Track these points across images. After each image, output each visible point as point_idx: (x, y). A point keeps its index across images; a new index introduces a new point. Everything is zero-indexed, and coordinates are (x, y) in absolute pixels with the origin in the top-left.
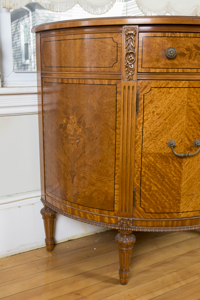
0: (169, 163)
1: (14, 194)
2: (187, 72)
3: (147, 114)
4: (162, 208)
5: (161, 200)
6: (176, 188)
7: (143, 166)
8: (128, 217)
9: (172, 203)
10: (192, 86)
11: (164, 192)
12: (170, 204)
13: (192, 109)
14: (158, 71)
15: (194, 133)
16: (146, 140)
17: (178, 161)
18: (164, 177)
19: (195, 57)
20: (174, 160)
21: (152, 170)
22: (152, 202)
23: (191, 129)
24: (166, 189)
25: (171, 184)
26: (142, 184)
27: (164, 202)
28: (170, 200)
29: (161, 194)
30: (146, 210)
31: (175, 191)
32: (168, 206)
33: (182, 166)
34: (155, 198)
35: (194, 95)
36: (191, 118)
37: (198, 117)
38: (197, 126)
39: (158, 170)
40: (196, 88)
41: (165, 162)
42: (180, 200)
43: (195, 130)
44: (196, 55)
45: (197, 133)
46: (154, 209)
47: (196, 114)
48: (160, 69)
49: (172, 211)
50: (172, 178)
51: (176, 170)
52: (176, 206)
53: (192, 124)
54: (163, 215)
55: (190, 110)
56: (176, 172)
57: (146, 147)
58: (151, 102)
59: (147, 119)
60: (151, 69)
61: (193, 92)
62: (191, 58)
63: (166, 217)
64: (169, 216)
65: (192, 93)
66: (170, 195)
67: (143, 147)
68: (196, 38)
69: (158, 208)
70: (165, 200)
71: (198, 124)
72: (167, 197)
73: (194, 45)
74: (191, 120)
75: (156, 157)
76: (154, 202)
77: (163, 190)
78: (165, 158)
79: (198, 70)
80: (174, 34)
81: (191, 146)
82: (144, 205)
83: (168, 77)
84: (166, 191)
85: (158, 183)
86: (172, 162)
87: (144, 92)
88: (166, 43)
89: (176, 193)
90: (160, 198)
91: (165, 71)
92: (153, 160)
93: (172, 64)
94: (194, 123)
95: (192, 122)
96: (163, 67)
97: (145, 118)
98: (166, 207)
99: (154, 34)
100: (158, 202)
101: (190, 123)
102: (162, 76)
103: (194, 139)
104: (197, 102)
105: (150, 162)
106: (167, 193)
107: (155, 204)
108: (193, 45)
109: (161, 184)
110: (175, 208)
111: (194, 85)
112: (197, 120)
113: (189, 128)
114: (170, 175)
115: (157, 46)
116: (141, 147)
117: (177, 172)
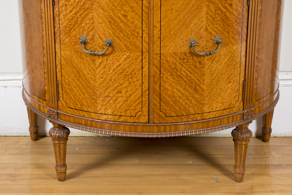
0: (83, 59)
3: (62, 7)
4: (81, 105)
5: (79, 97)
6: (91, 87)
7: (62, 59)
8: (54, 109)
9: (89, 102)
11: (81, 88)
12: (87, 102)
13: (100, 6)
15: (105, 31)
16: (62, 33)
17: (91, 59)
18: (79, 73)
20: (87, 56)
21: (69, 64)
22: (71, 97)
23: (101, 27)
24: (83, 86)
25: (87, 81)
26: (62, 77)
27: (82, 99)
28: (87, 98)
29: (78, 90)
30: (67, 104)
31: (91, 90)
32: (85, 104)
33: (95, 64)
34: (74, 94)
36: (100, 15)
37: (107, 14)
38: (107, 23)
39: (75, 65)
41: (80, 58)
42: (96, 100)
43: (106, 28)
45: (108, 31)
46: (73, 104)
47: (105, 12)
49: (90, 110)
50: (87, 75)
51: (90, 68)
52: (93, 106)
53: (102, 22)
54: (82, 112)
55: (98, 6)
56: (90, 69)
57: (63, 40)
59: (62, 12)
63: (85, 115)
64: (87, 115)
66: (87, 93)
67: (61, 39)
69: (77, 104)
70: (83, 97)
71: (108, 22)
72: (84, 94)
74: (100, 17)
75: (72, 51)
76: (73, 98)
77: (80, 87)
78: (79, 53)
81: (102, 45)
82: (65, 99)
84: (82, 88)
85: (75, 78)
86: (86, 58)
89: (92, 91)
90: (78, 95)
92: (69, 54)
94: (104, 21)
95: (102, 19)
97: (60, 10)
98: (84, 105)
100: (77, 98)
101: (100, 21)
103: (105, 37)
105: (67, 56)
106: (84, 90)
107: (74, 100)
109: (78, 80)
110: (93, 107)
112: (107, 19)
113: (99, 26)
114: (85, 72)
116: (59, 39)
117: (91, 70)
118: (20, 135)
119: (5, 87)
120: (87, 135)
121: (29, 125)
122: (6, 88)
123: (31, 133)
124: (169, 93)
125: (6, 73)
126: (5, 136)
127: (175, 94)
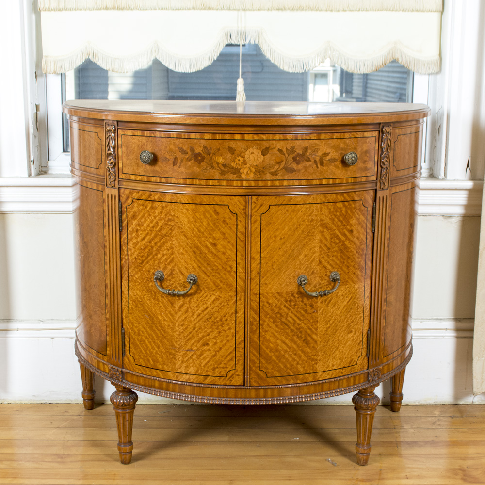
0: (158, 300)
1: (48, 320)
2: (172, 182)
3: (132, 233)
4: (154, 361)
5: (152, 350)
6: (169, 337)
7: (131, 300)
8: (118, 367)
9: (165, 357)
10: (180, 201)
11: (155, 339)
12: (162, 358)
13: (182, 232)
14: (139, 178)
15: (188, 265)
16: (132, 266)
17: (169, 300)
18: (153, 319)
19: (181, 163)
20: (164, 297)
21: (139, 308)
22: (141, 351)
23: (183, 259)
24: (157, 336)
25: (162, 330)
26: (130, 324)
27: (155, 353)
28: (163, 352)
29: (151, 342)
30: (136, 361)
31: (168, 341)
32: (160, 360)
33: (174, 307)
34: (145, 346)
35: (183, 213)
36: (182, 244)
37: (191, 242)
38: (191, 254)
39: (147, 308)
40: (186, 204)
41: (154, 299)
42: (174, 355)
43: (189, 261)
44: (182, 160)
45: (191, 265)
46: (144, 360)
47: (188, 239)
48: (140, 177)
49: (166, 368)
50: (163, 322)
51: (167, 312)
52: (170, 363)
53: (184, 252)
54: (155, 371)
55: (180, 232)
56: (167, 314)
57: (132, 276)
58: (134, 217)
59: (131, 239)
60: (131, 175)
61: (182, 209)
62: (176, 164)
63: (159, 375)
64: (162, 374)
65: (180, 210)
66: (162, 345)
67: (130, 274)
68: (181, 139)
69: (149, 361)
70: (157, 351)
71: (192, 252)
72: (158, 348)
73: (179, 148)
74: (182, 246)
75: (143, 290)
76: (144, 352)
77: (153, 337)
78: (153, 293)
79: (186, 181)
80: (153, 133)
81: (184, 282)
82: (134, 353)
83: (150, 188)
84: (156, 339)
85: (147, 326)
86: (162, 299)
87: (126, 204)
88: (145, 145)
89: (169, 343)
90: (150, 348)
91: (145, 179)
92: (139, 294)
93: (154, 171)
94: (186, 251)
95: (184, 249)
96: (144, 174)
97: (129, 237)
98: (158, 361)
99: (132, 132)
100: (149, 352)
101: (182, 251)
102: (143, 185)
103: (187, 272)
104: (189, 223)
105: (137, 297)
106: (158, 342)
107: (145, 355)
108: (177, 149)
109: (151, 328)
110: (170, 364)
111: (182, 199)
112: (191, 248)
113: (180, 257)
114: (160, 318)
115: (136, 148)
116: (127, 274)
117: (169, 315)
118: (70, 402)
119: (52, 338)
120: (159, 403)
121: (82, 389)
122: (53, 340)
123: (84, 400)
124: (271, 345)
125: (53, 320)
126: (50, 404)
127: (279, 347)
